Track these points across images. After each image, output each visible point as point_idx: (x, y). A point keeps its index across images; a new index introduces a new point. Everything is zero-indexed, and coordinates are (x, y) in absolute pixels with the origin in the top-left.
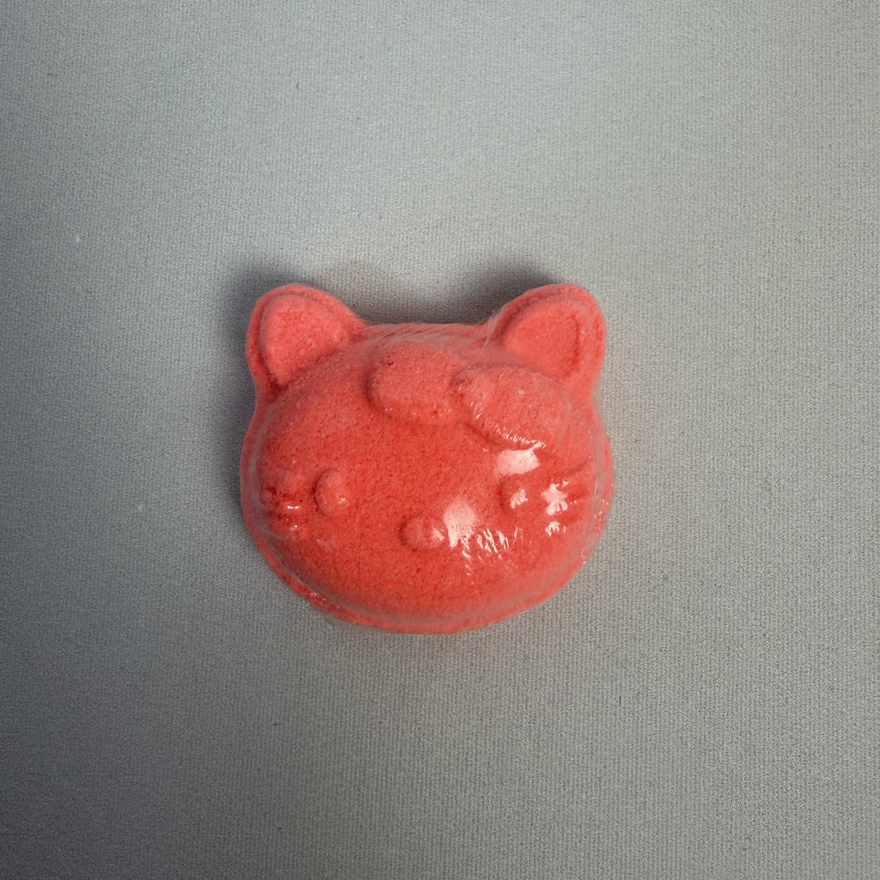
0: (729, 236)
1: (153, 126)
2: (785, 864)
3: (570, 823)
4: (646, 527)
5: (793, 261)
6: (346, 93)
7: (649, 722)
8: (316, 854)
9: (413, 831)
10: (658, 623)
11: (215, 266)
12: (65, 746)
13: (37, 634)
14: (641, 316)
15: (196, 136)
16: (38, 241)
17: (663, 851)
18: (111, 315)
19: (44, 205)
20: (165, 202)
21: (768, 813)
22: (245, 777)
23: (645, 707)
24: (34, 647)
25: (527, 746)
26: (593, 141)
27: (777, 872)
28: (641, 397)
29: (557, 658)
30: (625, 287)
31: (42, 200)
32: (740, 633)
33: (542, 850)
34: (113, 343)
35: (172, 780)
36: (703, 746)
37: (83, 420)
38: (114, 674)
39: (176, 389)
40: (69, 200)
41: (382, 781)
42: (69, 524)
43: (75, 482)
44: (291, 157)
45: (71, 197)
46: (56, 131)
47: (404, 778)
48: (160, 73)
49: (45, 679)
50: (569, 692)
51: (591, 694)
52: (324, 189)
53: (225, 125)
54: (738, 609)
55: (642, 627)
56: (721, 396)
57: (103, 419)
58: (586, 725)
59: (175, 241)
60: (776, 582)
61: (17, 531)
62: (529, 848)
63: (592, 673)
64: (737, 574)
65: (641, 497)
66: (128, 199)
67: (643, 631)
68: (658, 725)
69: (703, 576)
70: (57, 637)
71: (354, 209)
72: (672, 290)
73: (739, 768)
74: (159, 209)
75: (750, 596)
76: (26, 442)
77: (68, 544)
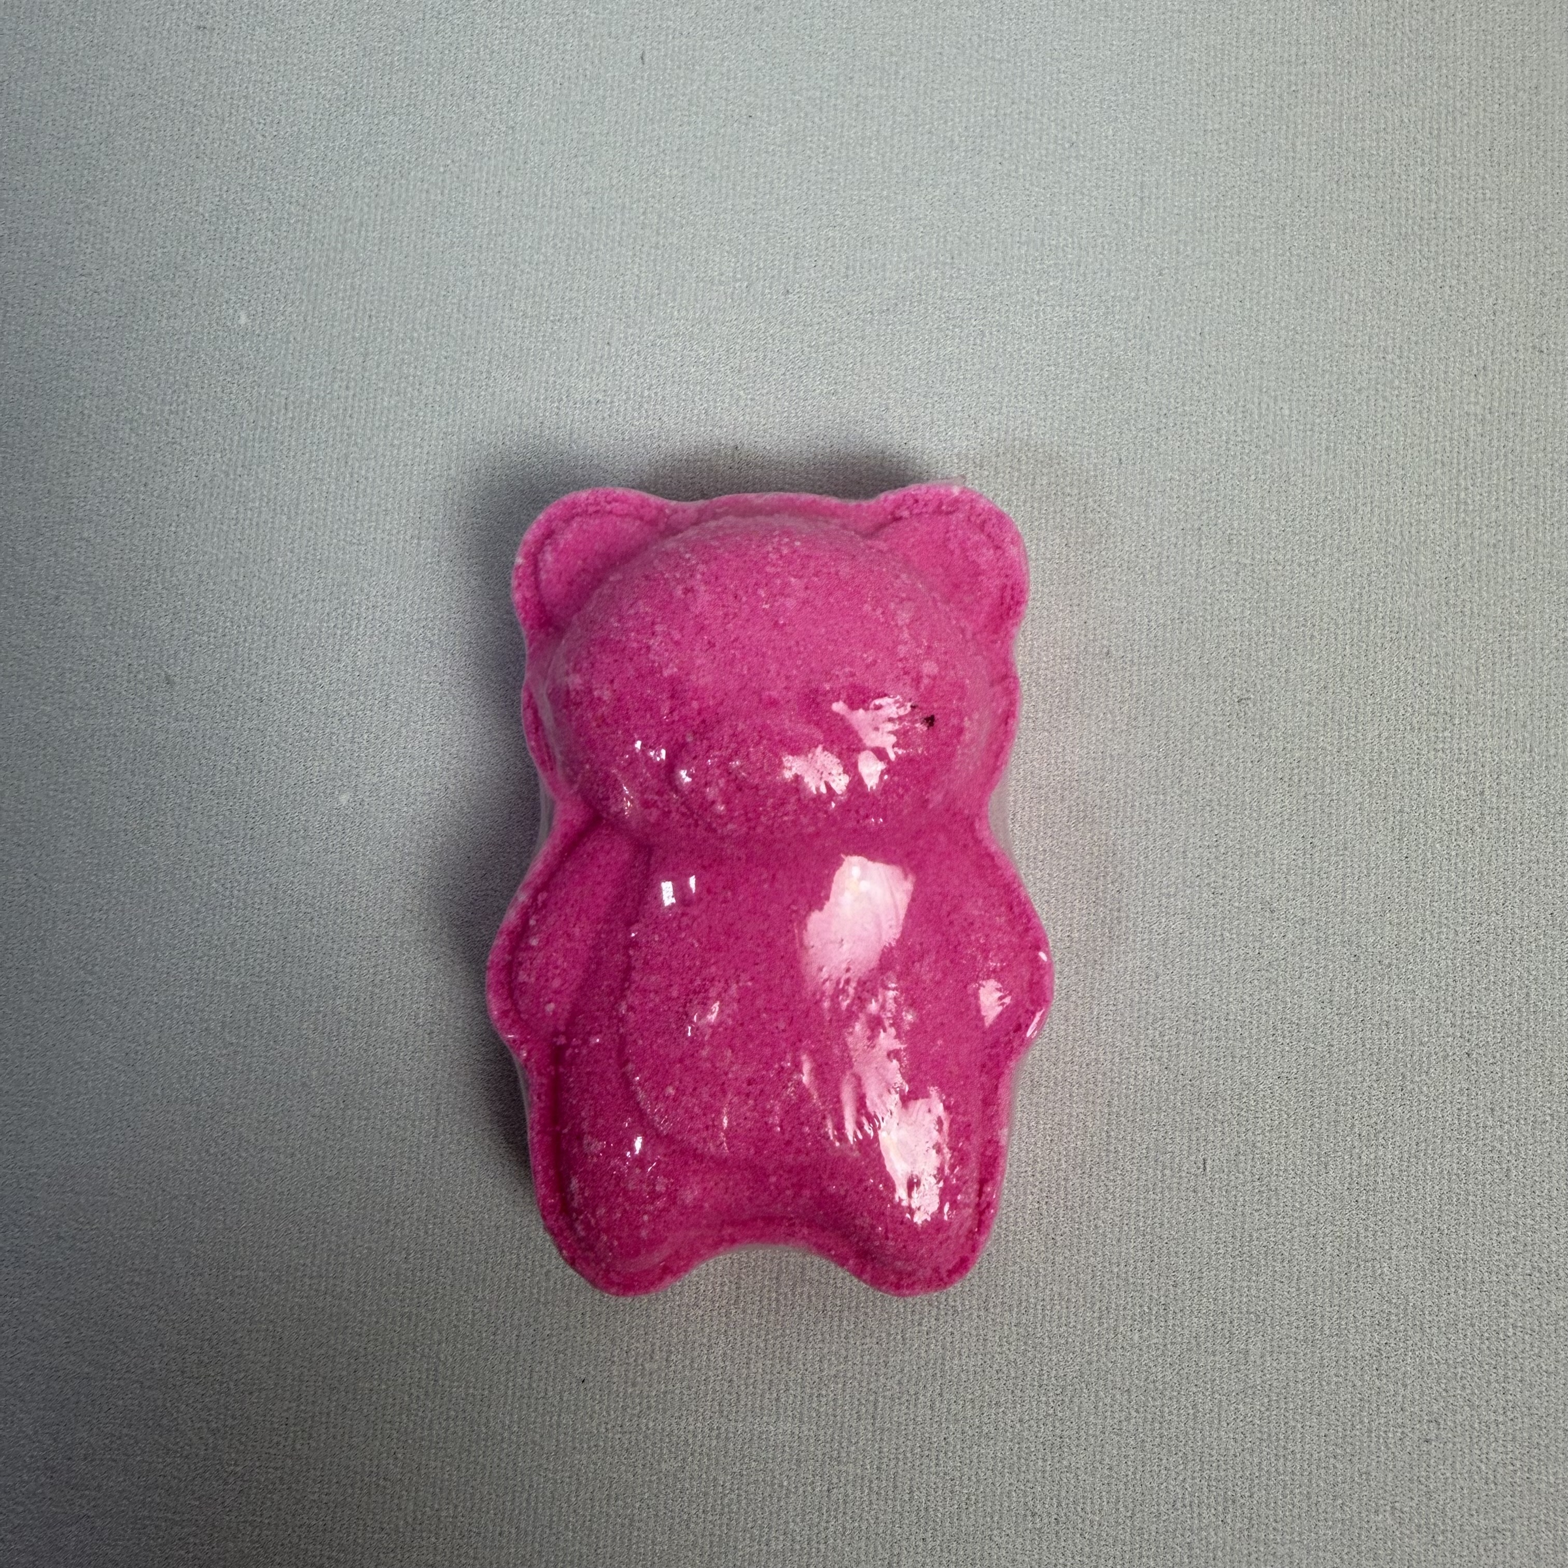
0: (1413, 338)
1: (383, 123)
2: (1501, 1470)
3: (1110, 1384)
4: (1257, 855)
5: (1528, 386)
6: (729, 71)
7: (1257, 1207)
8: (648, 1429)
9: (824, 1393)
10: (1274, 1028)
11: (489, 372)
12: (197, 1221)
13: (153, 1020)
14: (1253, 477)
15: (459, 142)
16: (172, 320)
17: (1278, 1440)
18: (299, 453)
19: (184, 258)
20: (402, 257)
21: (1472, 1376)
22: (523, 1286)
23: (1249, 1179)
24: (147, 1043)
25: (1034, 1244)
26: (1170, 165)
27: (1486, 1483)
28: (1250, 622)
29: (1091, 1086)
30: (1225, 424)
31: (181, 250)
32: (1425, 1049)
33: (1058, 1432)
34: (302, 506)
35: (389, 1289)
36: (1353, 1251)
37: (245, 641)
38: (289, 1095)
39: (414, 589)
40: (229, 249)
41: (769, 1299)
42: (216, 825)
43: (228, 751)
44: (628, 182)
45: (232, 245)
46: (210, 128)
47: (809, 1297)
48: (397, 29)
49: (165, 1101)
50: (1112, 1148)
51: (1153, 1154)
52: (687, 238)
53: (511, 123)
54: (1421, 1007)
55: (1246, 1034)
56: (1395, 623)
57: (279, 639)
58: (1141, 1209)
59: (417, 327)
60: (1491, 959)
61: (122, 834)
62: (1035, 1429)
63: (1154, 1116)
64: (1421, 943)
65: (1248, 800)
66: (335, 249)
67: (1248, 1041)
68: (1273, 1211)
69: (1358, 946)
70: (189, 1026)
71: (739, 276)
72: (1309, 433)
73: (1419, 1294)
74: (390, 269)
75: (1443, 983)
76: (141, 676)
77: (212, 861)
